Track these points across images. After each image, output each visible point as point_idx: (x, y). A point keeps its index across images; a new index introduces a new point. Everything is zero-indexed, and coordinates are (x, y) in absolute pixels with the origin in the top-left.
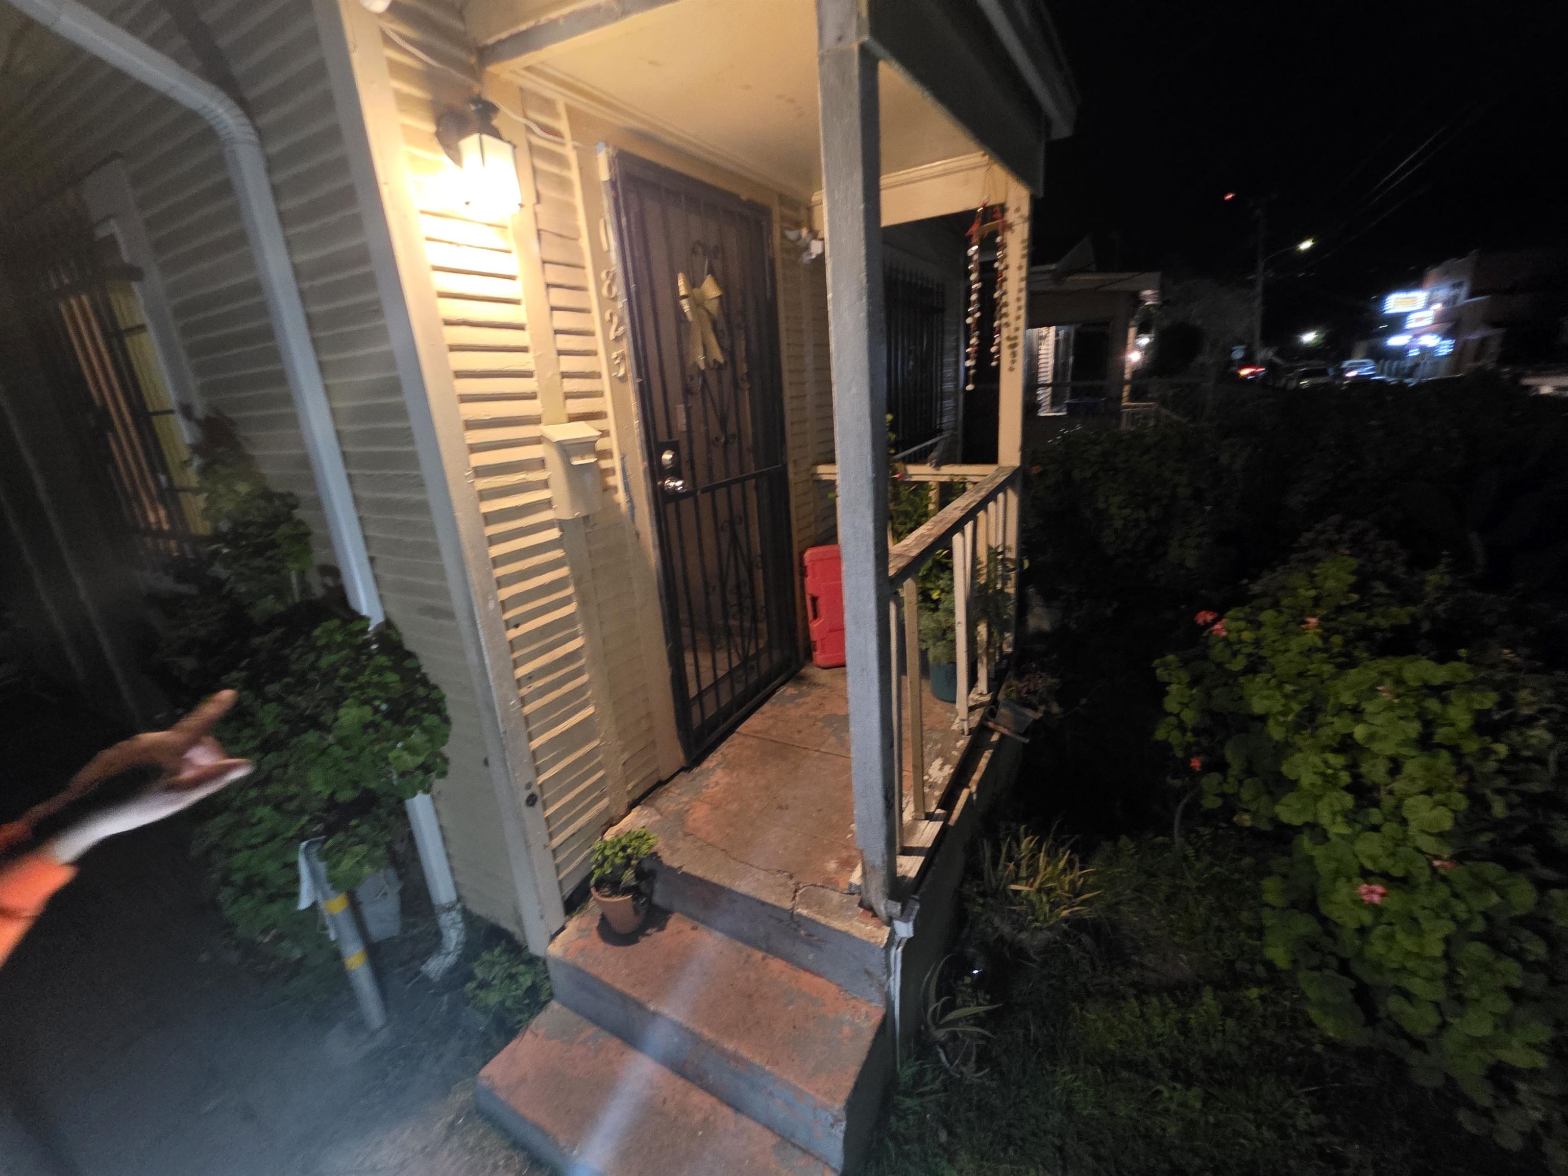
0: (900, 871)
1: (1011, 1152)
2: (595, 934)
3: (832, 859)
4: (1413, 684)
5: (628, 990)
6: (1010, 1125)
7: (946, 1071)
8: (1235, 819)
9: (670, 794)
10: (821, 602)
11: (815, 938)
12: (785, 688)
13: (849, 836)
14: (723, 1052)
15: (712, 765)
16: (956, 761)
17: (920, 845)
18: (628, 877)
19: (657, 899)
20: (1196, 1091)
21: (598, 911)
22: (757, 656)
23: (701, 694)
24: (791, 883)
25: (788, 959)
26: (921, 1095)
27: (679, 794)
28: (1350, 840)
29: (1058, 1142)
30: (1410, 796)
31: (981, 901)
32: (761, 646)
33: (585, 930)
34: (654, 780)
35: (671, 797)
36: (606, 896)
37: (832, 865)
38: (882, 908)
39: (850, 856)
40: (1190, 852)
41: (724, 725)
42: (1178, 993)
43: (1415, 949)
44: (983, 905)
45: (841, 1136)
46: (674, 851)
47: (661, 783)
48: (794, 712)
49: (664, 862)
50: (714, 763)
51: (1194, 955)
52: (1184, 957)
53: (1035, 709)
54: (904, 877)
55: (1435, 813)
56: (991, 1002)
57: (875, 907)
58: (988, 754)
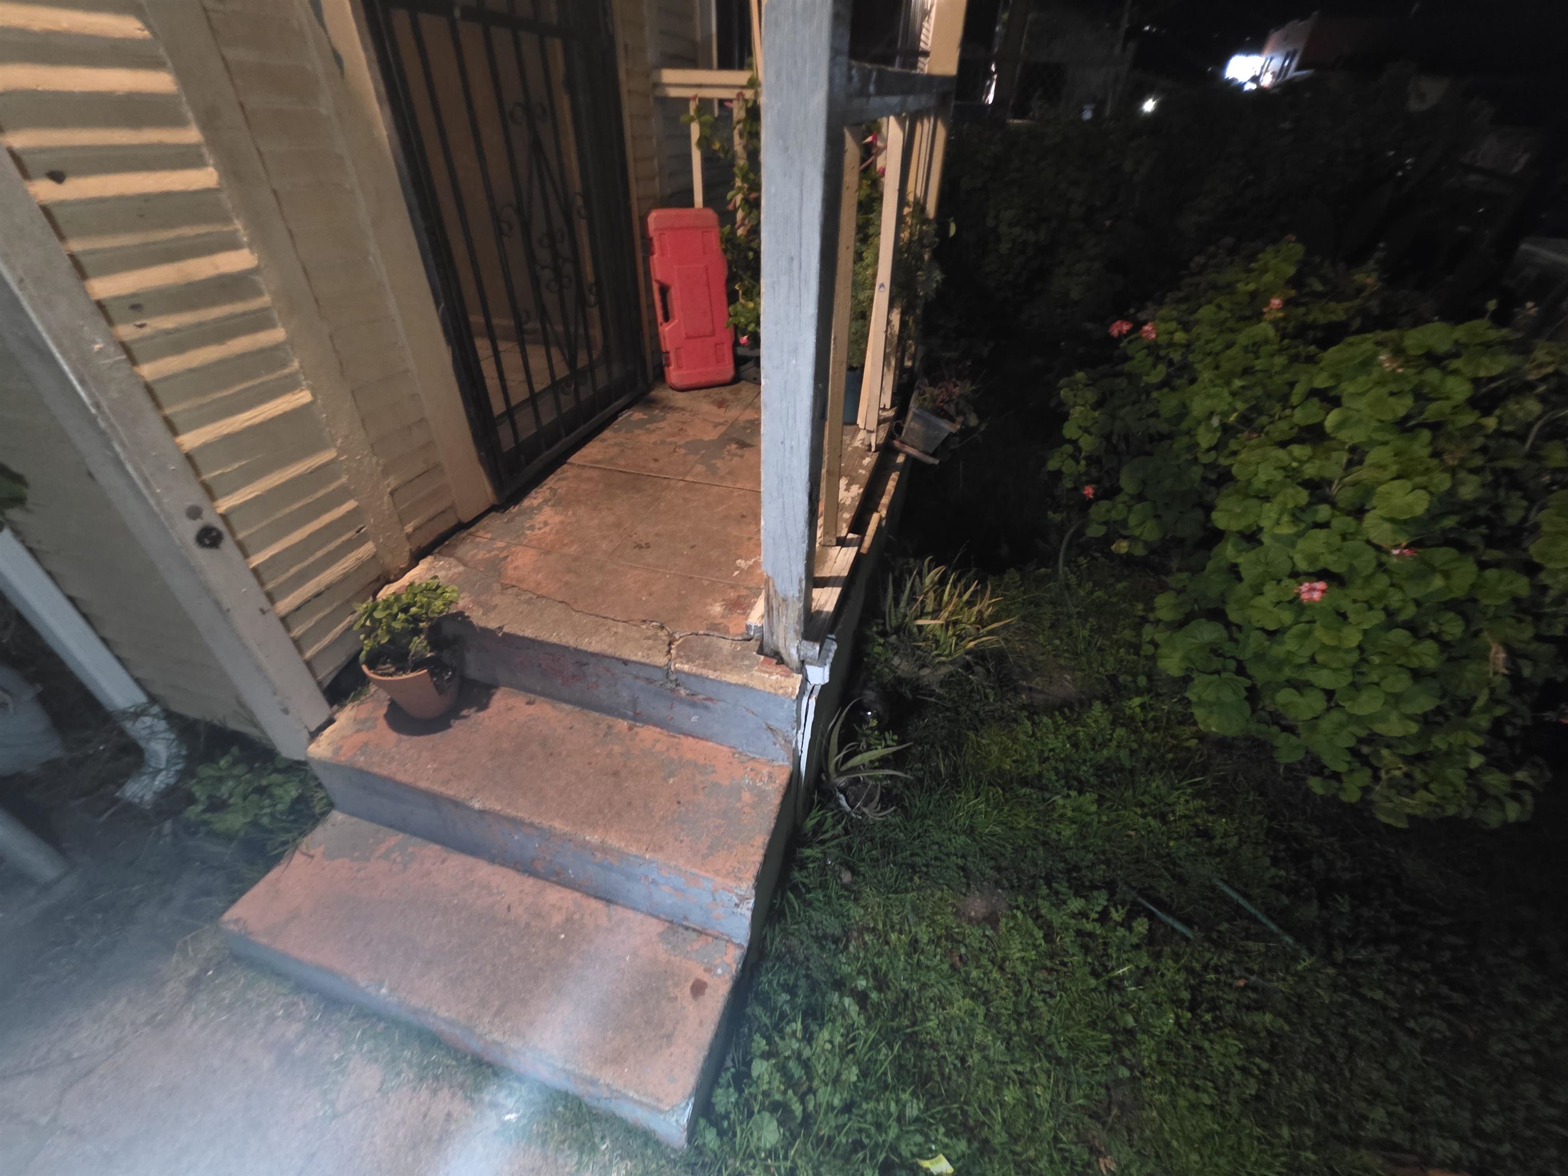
0: (815, 606)
1: (916, 879)
2: (382, 724)
3: (715, 601)
4: (1413, 352)
5: (437, 788)
6: (912, 855)
7: (848, 814)
8: (1113, 547)
9: (478, 540)
10: (674, 294)
11: (701, 697)
12: (630, 412)
13: (736, 573)
14: (585, 845)
15: (535, 503)
16: (864, 481)
17: (834, 574)
18: (418, 644)
19: (472, 671)
20: (1090, 796)
21: (384, 696)
22: (591, 367)
23: (510, 412)
24: (662, 634)
25: (661, 724)
26: (822, 842)
27: (491, 539)
28: (1291, 542)
29: (960, 862)
30: (1380, 483)
31: (882, 641)
32: (595, 357)
33: (365, 721)
34: (450, 521)
35: (479, 543)
36: (390, 675)
37: (717, 609)
38: (794, 651)
39: (739, 597)
40: (1073, 580)
41: (548, 452)
42: (1066, 710)
43: (1333, 643)
44: (883, 645)
45: (749, 914)
46: (488, 609)
47: (462, 527)
48: (645, 439)
49: (475, 622)
50: (540, 500)
51: (1079, 674)
52: (1068, 677)
53: (952, 420)
54: (819, 612)
55: (1410, 498)
56: (899, 743)
57: (783, 651)
58: (895, 476)
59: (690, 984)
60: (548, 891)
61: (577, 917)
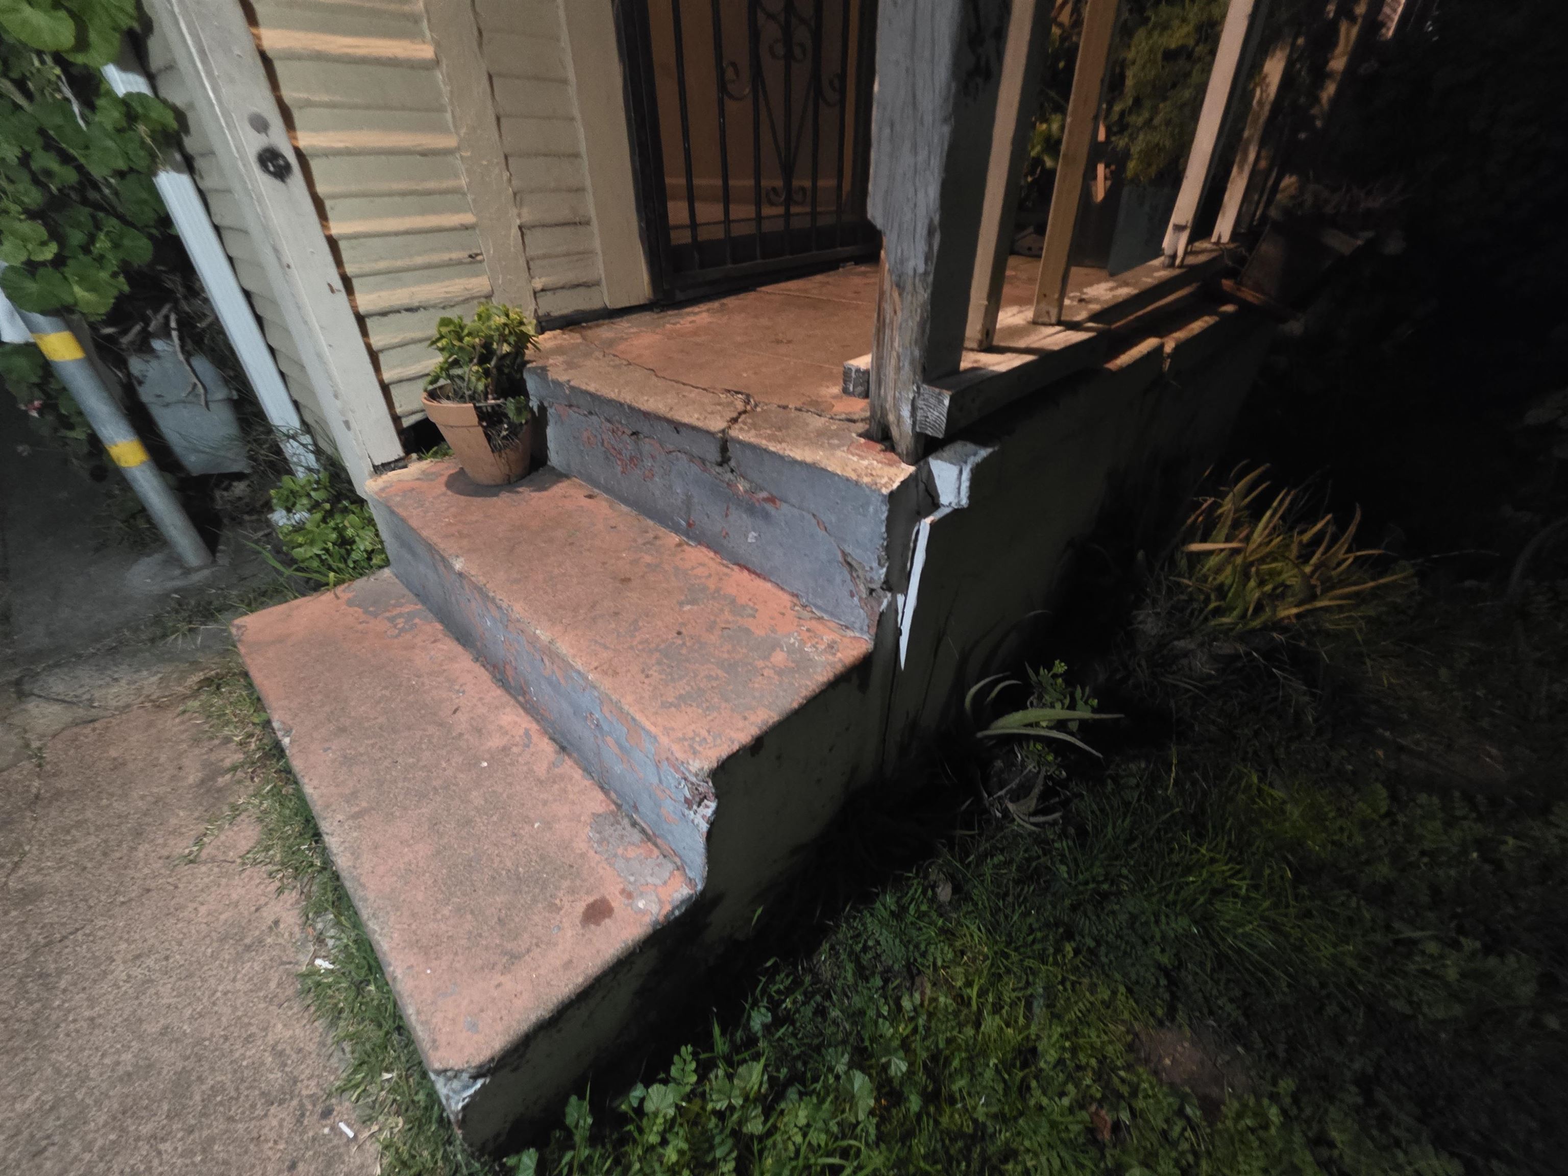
2: (442, 480)
11: (762, 494)
14: (536, 644)
16: (1145, 286)
19: (552, 455)
24: (740, 403)
25: (715, 545)
27: (628, 327)
33: (430, 474)
37: (832, 391)
46: (573, 367)
47: (607, 314)
49: (550, 375)
56: (1097, 710)
58: (1210, 319)
59: (591, 900)
60: (508, 710)
61: (515, 750)
